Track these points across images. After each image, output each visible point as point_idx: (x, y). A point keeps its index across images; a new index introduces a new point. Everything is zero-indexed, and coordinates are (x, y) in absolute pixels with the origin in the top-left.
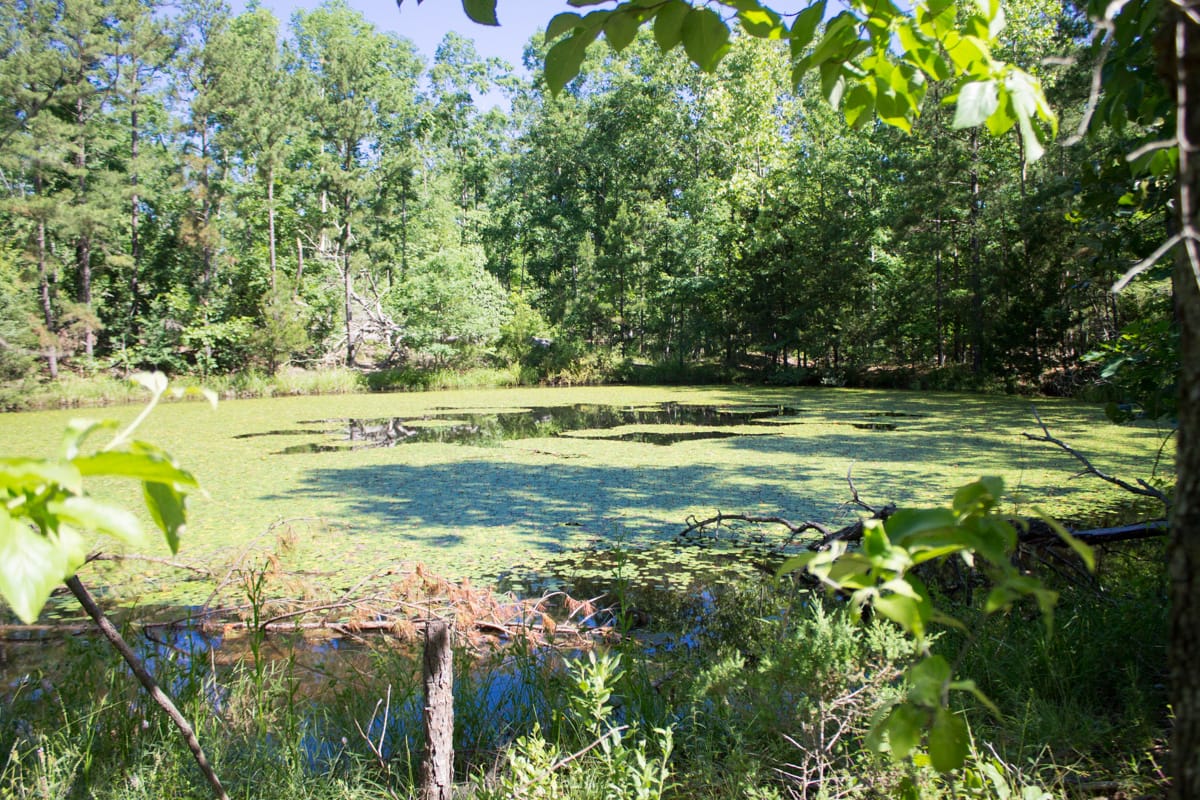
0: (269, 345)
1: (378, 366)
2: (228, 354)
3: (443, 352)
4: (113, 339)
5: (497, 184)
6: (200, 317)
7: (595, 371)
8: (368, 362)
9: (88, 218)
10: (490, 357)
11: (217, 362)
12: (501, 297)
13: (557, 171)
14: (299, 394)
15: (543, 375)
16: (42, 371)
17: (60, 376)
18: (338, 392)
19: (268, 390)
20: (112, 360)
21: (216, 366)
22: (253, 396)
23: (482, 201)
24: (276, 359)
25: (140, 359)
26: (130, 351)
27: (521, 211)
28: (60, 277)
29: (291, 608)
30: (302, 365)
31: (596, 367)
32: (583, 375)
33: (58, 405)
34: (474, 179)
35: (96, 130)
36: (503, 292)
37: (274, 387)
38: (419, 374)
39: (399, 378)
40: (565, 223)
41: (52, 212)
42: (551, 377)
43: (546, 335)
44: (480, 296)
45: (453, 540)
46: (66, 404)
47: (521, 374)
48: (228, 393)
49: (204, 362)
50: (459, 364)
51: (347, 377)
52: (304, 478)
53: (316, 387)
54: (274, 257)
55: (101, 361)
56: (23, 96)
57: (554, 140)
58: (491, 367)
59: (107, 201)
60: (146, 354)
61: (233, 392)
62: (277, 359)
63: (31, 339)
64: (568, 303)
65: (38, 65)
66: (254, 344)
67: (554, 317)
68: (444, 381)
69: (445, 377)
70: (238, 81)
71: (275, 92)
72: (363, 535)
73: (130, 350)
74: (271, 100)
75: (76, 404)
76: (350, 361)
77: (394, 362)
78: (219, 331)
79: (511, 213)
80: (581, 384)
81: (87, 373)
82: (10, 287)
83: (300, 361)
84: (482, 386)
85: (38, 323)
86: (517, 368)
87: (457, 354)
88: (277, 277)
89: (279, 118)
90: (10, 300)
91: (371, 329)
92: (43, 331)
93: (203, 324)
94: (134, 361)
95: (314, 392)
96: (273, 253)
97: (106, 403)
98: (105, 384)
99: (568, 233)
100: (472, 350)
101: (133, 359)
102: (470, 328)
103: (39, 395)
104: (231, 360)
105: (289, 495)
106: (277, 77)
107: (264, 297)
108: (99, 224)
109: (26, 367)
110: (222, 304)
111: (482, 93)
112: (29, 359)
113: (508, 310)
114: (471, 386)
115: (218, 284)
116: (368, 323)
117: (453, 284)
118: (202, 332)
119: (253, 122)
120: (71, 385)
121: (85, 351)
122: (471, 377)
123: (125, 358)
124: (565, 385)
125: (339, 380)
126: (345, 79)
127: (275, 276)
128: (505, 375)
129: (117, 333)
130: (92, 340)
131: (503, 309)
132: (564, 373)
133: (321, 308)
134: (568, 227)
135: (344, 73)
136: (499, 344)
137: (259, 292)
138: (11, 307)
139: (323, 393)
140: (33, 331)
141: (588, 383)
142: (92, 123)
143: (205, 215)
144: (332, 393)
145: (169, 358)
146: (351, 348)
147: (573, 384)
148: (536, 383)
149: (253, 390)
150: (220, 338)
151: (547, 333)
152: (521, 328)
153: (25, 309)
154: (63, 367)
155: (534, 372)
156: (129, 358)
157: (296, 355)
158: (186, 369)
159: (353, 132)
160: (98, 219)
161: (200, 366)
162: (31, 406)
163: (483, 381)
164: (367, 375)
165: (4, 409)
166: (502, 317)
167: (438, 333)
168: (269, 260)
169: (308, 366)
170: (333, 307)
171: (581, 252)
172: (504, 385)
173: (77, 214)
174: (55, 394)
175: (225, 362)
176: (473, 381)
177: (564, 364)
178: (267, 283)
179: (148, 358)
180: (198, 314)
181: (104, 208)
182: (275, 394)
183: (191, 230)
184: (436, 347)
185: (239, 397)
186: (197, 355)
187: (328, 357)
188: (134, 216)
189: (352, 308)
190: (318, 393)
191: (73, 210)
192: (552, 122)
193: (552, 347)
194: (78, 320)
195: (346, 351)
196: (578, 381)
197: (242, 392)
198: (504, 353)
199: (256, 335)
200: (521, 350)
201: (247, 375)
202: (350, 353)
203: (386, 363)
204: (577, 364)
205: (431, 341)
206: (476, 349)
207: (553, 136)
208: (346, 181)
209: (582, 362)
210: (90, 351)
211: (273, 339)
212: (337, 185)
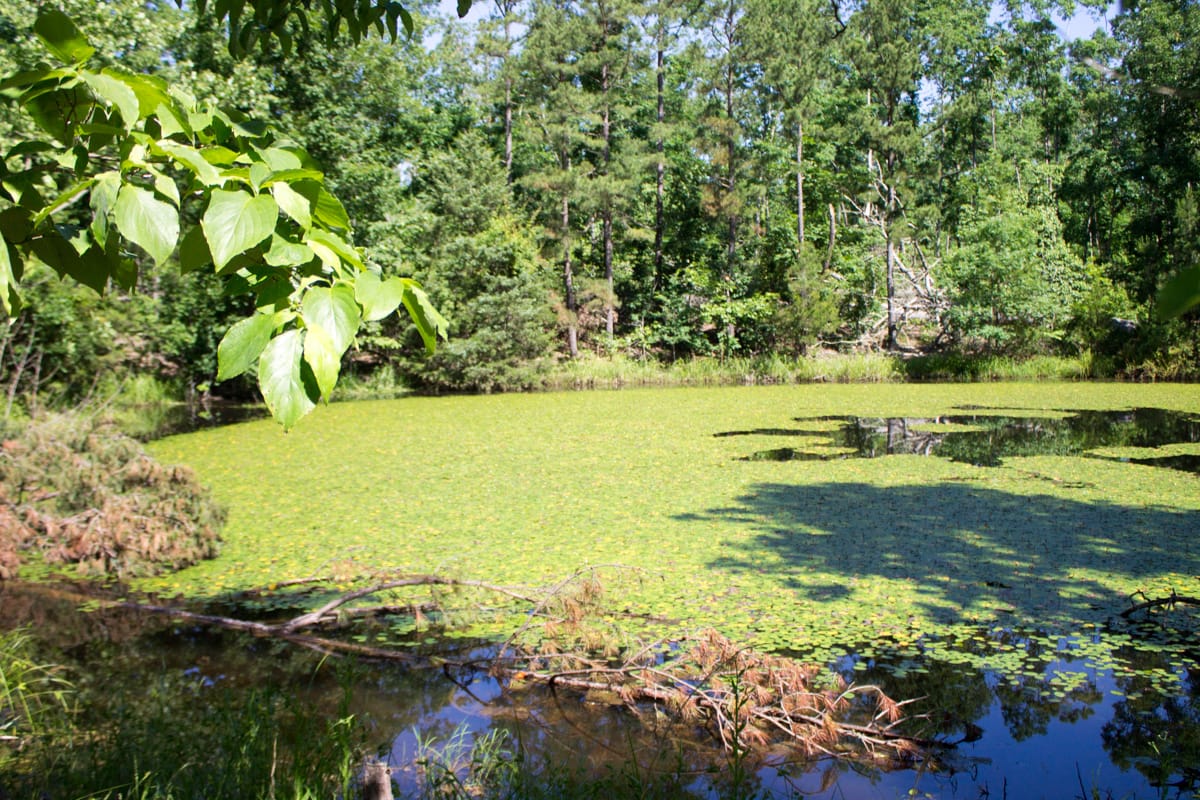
0: (794, 324)
1: (922, 349)
2: (751, 334)
3: (996, 336)
4: (635, 317)
5: (1083, 129)
6: (720, 294)
7: (1190, 362)
8: (911, 344)
9: (605, 191)
10: (1055, 342)
11: (740, 342)
12: (1077, 269)
13: (1158, 108)
14: (825, 381)
15: (1121, 365)
16: (560, 349)
17: (579, 354)
18: (870, 380)
19: (792, 376)
20: (629, 339)
21: (739, 346)
22: (775, 381)
23: (1064, 151)
24: (801, 341)
25: (657, 339)
26: (648, 330)
27: (1109, 162)
28: (587, 251)
29: (578, 664)
30: (835, 348)
31: (1190, 358)
32: (1172, 368)
33: (573, 386)
34: (1056, 126)
35: (617, 97)
36: (1078, 262)
37: (799, 372)
38: (969, 360)
39: (942, 365)
40: (1164, 175)
41: (572, 185)
42: (1129, 369)
43: (1130, 316)
44: (1050, 267)
45: (838, 592)
46: (580, 385)
47: (1092, 365)
48: (747, 377)
49: (726, 342)
50: (1016, 351)
51: (881, 363)
52: (743, 493)
53: (845, 372)
54: (802, 226)
55: (621, 339)
56: (548, 69)
57: (1154, 71)
58: (1056, 354)
59: (627, 171)
60: (664, 333)
61: (753, 377)
62: (803, 339)
63: (549, 317)
64: (1161, 276)
65: (562, 36)
66: (778, 324)
67: (1141, 294)
68: (996, 370)
69: (999, 366)
70: (762, 33)
71: (801, 42)
72: (748, 576)
73: (647, 328)
74: (797, 51)
75: (591, 385)
76: (889, 343)
77: (942, 346)
78: (740, 308)
79: (1097, 163)
80: (1169, 379)
81: (604, 352)
82: (529, 265)
83: (833, 342)
84: (1043, 377)
85: (557, 300)
86: (1087, 356)
87: (1013, 338)
88: (804, 248)
89: (805, 71)
90: (528, 277)
91: (916, 306)
92: (562, 309)
93: (723, 301)
94: (651, 340)
95: (843, 379)
96: (802, 222)
97: (621, 384)
98: (621, 364)
99: (1169, 188)
100: (1033, 334)
101: (650, 338)
102: (1030, 308)
103: (556, 374)
104: (755, 340)
105: (711, 515)
106: (804, 25)
107: (789, 272)
108: (619, 196)
109: (544, 346)
110: (748, 279)
111: (1065, 18)
112: (546, 337)
113: (1082, 284)
114: (1028, 378)
115: (743, 257)
116: (915, 299)
117: (1008, 255)
118: (721, 309)
119: (776, 78)
120: (588, 364)
121: (605, 328)
122: (1029, 367)
123: (642, 336)
124: (1148, 380)
125: (871, 367)
126: (885, 19)
127: (803, 248)
128: (1073, 364)
129: (637, 310)
130: (613, 317)
131: (1078, 283)
132: (1148, 364)
133: (856, 283)
134: (1168, 180)
135: (884, 12)
136: (1070, 327)
137: (784, 265)
138: (530, 285)
139: (853, 380)
140: (551, 309)
141: (1179, 378)
142: (616, 90)
143: (731, 181)
144: (863, 381)
145: (687, 338)
146: (892, 328)
147: (1159, 379)
148: (1111, 376)
149: (775, 375)
150: (740, 315)
151: (1134, 314)
152: (1097, 307)
153: (544, 287)
154: (584, 345)
155: (1109, 362)
156: (646, 337)
157: (826, 336)
158: (707, 349)
159: (894, 80)
160: (615, 191)
161: (722, 346)
162: (546, 386)
163: (1044, 372)
164: (906, 361)
165: (520, 389)
166: (1076, 293)
167: (990, 312)
168: (797, 230)
169: (841, 349)
170: (870, 280)
171: (1180, 212)
172: (1071, 377)
173: (595, 187)
174: (571, 374)
175: (748, 342)
176: (1032, 372)
177: (1148, 354)
178: (794, 255)
179: (666, 337)
180: (718, 290)
181: (624, 178)
182: (801, 380)
183: (712, 199)
184: (988, 330)
185: (759, 383)
186: (720, 335)
187: (865, 338)
188: (659, 184)
189: (895, 282)
190: (847, 381)
191: (591, 183)
192: (1152, 49)
193: (1136, 332)
194: (595, 297)
195: (886, 332)
196: (1166, 374)
197: (764, 378)
198: (1076, 337)
199: (781, 313)
200: (1095, 334)
201: (769, 357)
202: (890, 333)
203: (931, 347)
204: (1165, 355)
205: (983, 323)
206: (1038, 333)
207: (1151, 66)
208: (886, 137)
209: (1171, 352)
210: (610, 327)
211: (798, 319)
212: (877, 142)
